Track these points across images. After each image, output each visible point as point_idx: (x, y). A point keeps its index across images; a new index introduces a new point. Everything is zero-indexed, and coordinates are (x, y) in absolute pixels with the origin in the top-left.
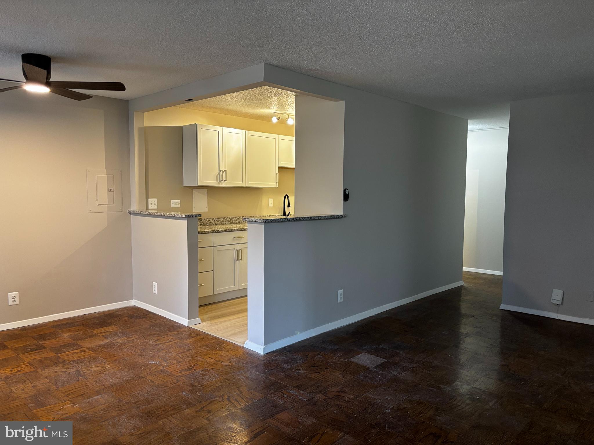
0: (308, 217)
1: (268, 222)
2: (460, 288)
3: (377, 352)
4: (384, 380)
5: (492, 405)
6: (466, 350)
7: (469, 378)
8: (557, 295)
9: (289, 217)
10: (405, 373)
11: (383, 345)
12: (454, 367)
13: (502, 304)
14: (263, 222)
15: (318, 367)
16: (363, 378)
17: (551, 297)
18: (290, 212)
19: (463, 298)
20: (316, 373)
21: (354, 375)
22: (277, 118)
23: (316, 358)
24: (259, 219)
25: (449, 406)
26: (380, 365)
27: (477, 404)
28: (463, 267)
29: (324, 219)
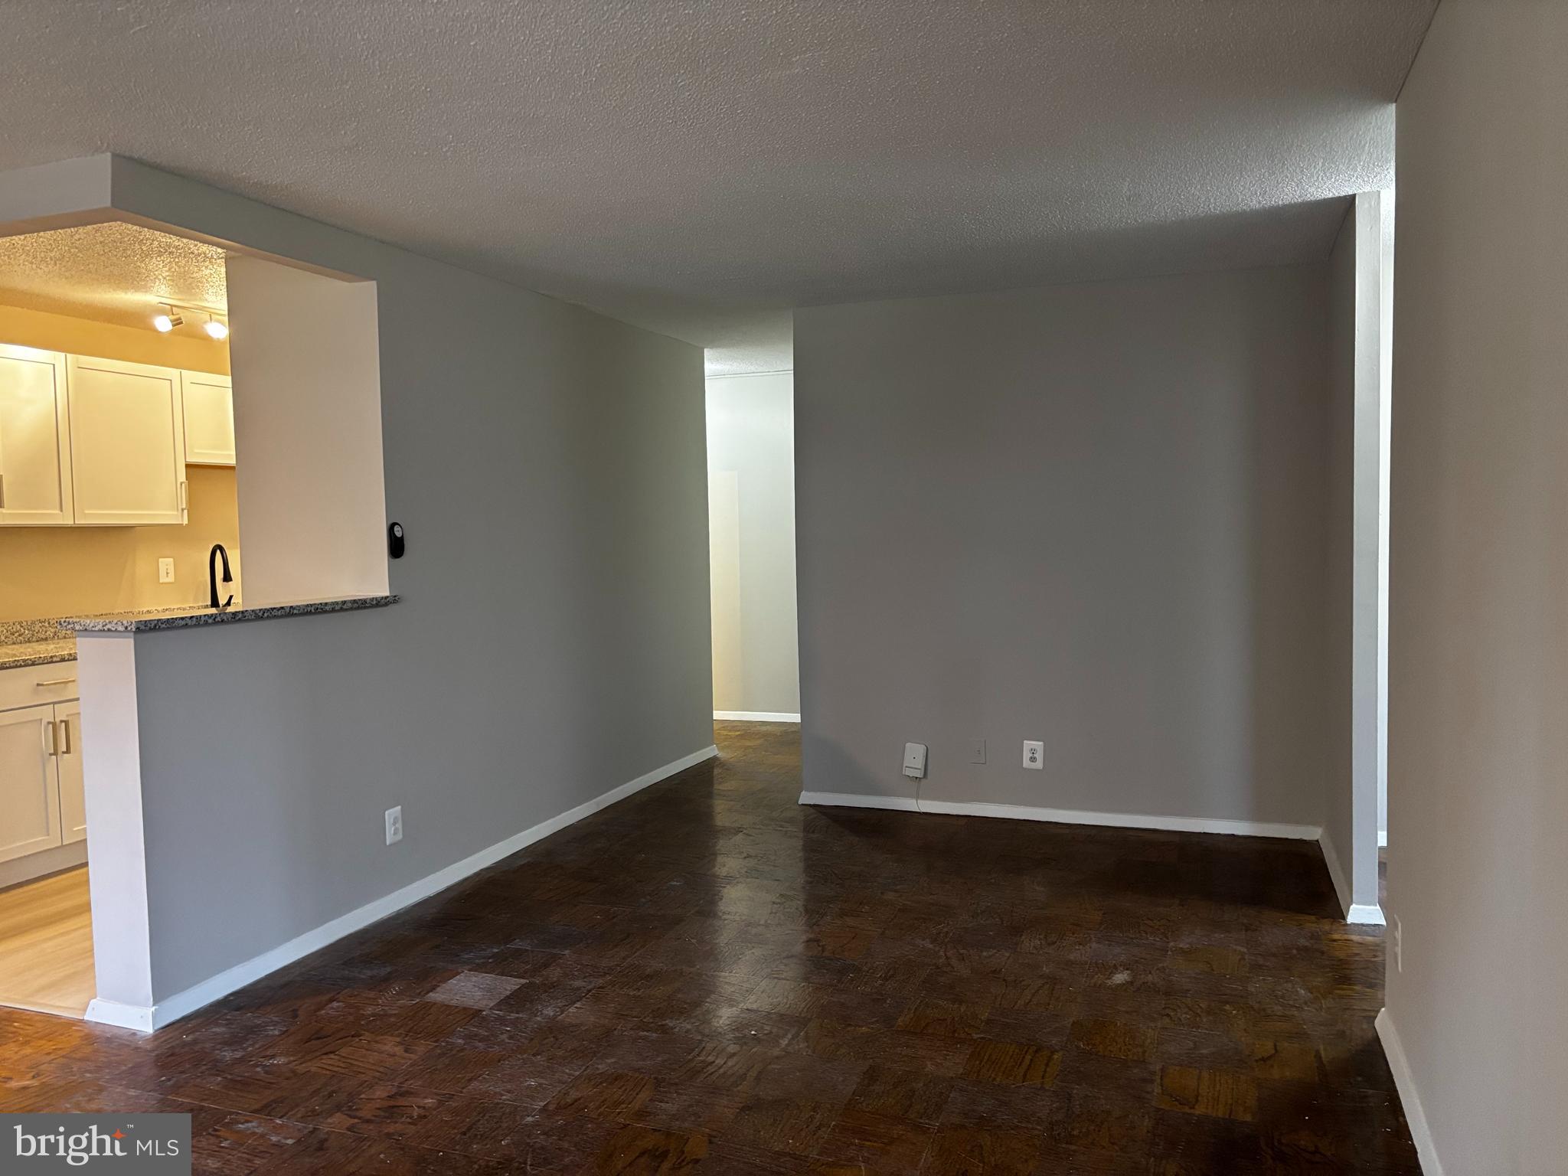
0: (282, 608)
1: (146, 629)
2: (709, 765)
3: (500, 965)
4: (521, 1036)
5: (787, 1045)
6: (725, 920)
7: (732, 990)
8: (914, 757)
9: (230, 609)
10: (576, 1007)
11: (518, 940)
12: (698, 967)
13: (803, 792)
14: (131, 631)
15: (329, 1036)
16: (463, 1042)
17: (903, 763)
18: (231, 597)
19: (718, 787)
20: (325, 1057)
21: (438, 1040)
22: (172, 321)
23: (324, 1012)
24: (115, 621)
25: (689, 1070)
26: (508, 997)
27: (751, 1050)
28: (714, 712)
29: (333, 610)
